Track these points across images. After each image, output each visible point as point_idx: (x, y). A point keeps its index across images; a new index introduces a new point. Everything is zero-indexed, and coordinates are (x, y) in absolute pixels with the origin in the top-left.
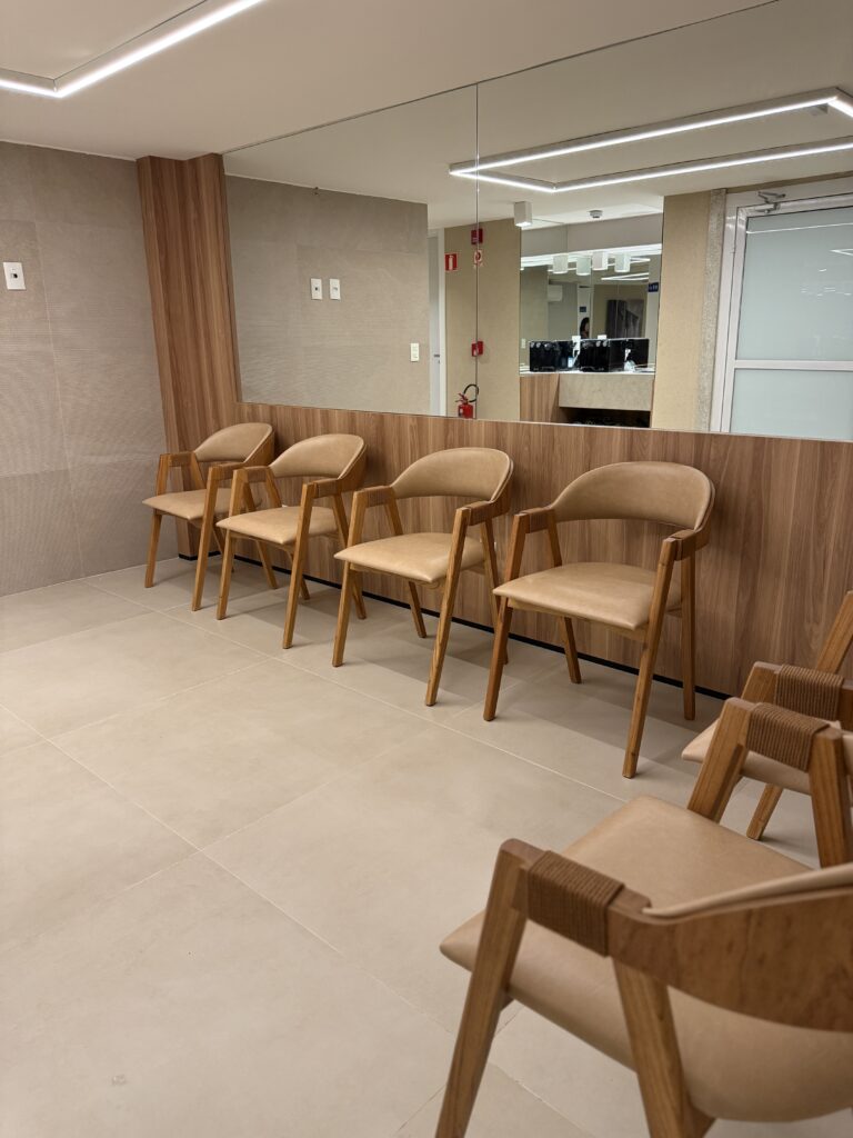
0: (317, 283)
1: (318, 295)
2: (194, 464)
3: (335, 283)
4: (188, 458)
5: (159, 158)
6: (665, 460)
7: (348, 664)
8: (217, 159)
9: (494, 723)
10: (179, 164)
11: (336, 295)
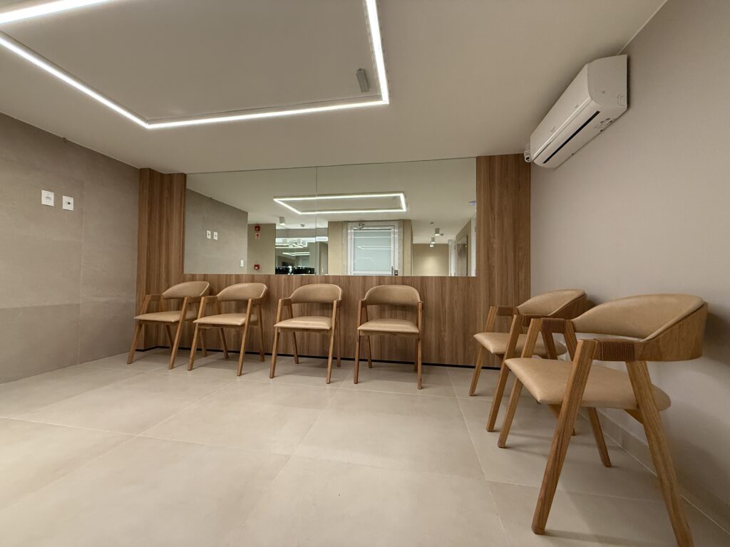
0: (209, 232)
1: (209, 237)
2: (162, 300)
3: (216, 234)
4: (160, 297)
5: (153, 170)
6: (392, 284)
7: (276, 376)
8: (184, 176)
9: (359, 384)
10: (162, 175)
11: (216, 238)
